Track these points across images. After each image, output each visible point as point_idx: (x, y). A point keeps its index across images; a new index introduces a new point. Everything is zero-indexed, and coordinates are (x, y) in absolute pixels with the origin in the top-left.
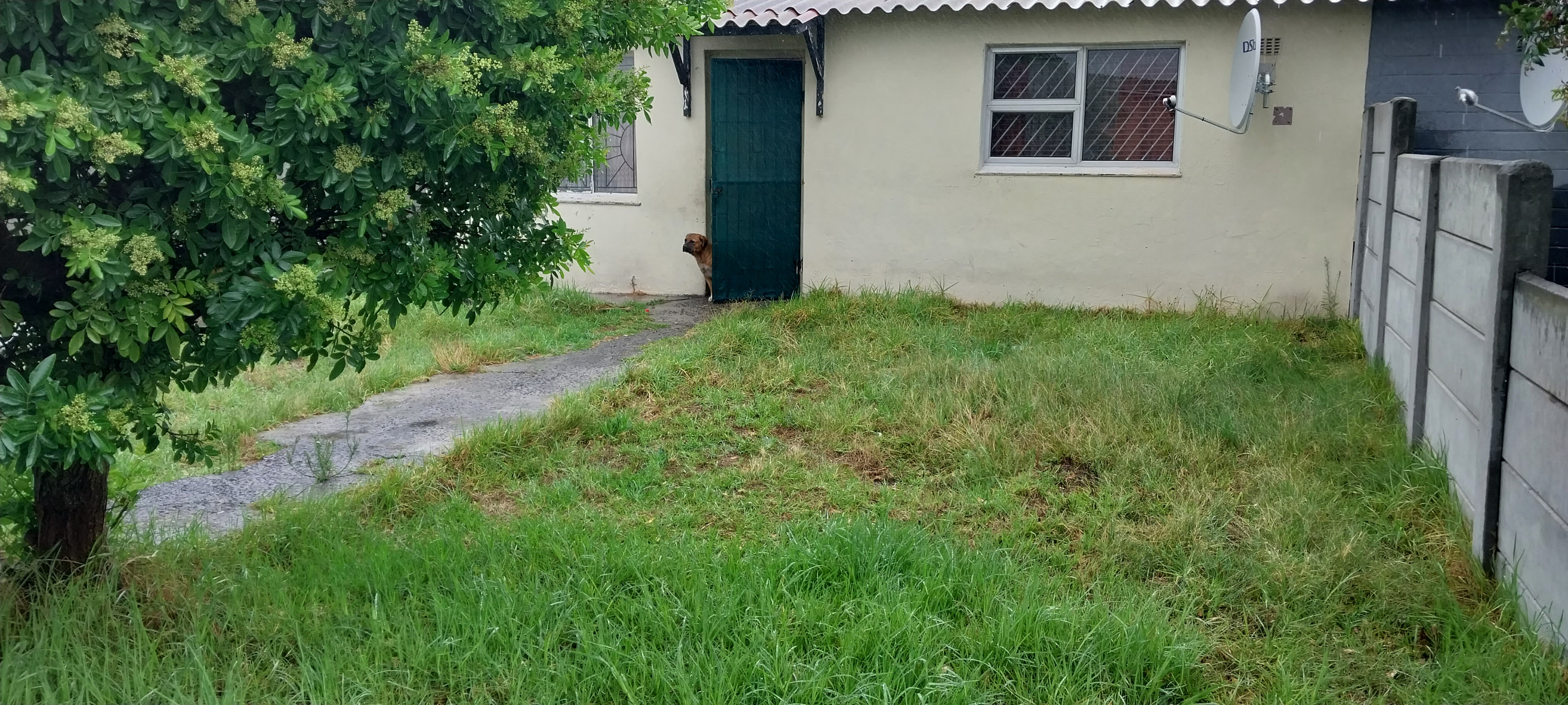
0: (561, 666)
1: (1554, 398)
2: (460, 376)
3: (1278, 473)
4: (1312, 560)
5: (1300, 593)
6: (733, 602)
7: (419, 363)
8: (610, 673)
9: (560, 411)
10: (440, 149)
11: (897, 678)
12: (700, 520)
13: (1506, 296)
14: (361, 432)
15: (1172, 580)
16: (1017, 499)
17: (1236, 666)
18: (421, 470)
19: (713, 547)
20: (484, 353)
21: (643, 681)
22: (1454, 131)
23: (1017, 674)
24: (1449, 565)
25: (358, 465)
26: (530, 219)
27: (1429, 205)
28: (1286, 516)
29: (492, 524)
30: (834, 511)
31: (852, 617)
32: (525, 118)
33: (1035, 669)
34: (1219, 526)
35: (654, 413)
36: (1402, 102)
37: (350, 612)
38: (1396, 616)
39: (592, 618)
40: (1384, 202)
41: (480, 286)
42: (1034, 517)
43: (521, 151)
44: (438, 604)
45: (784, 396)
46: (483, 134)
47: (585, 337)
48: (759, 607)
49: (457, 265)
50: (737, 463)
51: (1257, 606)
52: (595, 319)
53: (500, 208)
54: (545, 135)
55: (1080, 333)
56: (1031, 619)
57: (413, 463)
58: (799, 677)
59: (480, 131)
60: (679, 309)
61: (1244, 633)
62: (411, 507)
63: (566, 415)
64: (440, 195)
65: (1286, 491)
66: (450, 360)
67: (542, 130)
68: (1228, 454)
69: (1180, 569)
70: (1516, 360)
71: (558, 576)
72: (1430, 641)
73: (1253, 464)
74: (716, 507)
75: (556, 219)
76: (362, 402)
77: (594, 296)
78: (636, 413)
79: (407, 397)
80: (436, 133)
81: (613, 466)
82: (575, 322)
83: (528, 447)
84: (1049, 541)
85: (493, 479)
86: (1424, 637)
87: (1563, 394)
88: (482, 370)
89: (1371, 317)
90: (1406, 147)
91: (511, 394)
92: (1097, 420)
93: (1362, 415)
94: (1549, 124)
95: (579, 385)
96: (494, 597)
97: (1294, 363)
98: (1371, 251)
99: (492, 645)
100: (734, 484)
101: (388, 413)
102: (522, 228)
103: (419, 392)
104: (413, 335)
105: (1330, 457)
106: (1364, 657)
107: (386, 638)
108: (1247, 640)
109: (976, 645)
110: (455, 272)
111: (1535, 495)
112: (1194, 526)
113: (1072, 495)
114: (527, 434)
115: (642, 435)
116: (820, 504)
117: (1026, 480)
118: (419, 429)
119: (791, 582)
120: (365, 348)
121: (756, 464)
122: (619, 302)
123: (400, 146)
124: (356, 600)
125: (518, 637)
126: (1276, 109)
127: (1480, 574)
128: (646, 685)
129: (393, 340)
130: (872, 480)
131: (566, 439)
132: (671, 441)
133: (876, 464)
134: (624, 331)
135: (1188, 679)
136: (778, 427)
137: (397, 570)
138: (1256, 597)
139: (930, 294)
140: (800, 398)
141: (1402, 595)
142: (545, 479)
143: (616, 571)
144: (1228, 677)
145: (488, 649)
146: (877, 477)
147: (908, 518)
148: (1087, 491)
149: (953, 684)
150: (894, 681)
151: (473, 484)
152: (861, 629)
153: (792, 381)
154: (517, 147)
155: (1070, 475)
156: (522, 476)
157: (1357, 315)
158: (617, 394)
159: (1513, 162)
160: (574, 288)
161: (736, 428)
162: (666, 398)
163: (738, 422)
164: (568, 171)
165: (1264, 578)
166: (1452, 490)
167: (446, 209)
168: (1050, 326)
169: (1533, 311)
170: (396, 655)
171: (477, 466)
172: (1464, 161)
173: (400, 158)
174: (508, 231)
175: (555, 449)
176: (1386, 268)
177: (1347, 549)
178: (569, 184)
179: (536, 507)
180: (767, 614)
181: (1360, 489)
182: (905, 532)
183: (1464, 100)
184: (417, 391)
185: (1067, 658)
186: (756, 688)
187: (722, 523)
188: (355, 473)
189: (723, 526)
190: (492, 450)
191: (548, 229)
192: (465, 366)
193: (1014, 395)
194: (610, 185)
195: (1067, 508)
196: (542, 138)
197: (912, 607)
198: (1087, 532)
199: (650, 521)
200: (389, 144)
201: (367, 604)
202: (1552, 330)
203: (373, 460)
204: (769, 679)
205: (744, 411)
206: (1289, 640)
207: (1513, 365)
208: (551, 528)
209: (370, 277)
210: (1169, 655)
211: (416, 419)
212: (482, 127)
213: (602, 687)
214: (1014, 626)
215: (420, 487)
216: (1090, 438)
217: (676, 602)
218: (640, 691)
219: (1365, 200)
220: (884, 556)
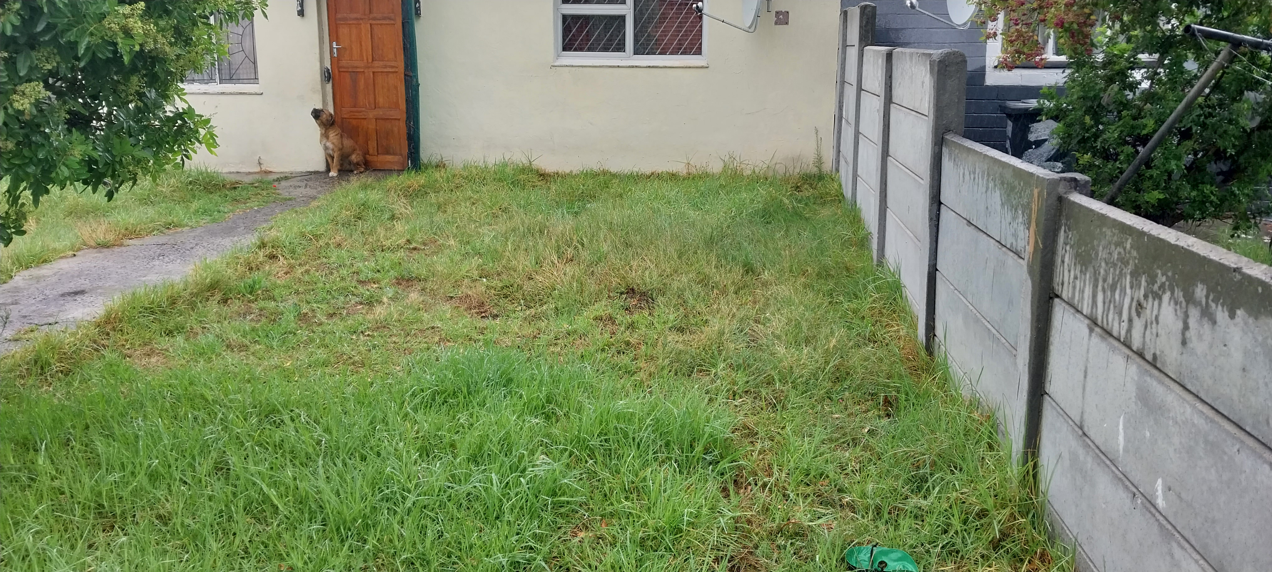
0: (218, 487)
1: (969, 223)
2: (105, 250)
3: (784, 290)
4: (809, 352)
5: (802, 376)
6: (365, 424)
7: (64, 241)
8: (261, 489)
9: (200, 275)
10: (73, 45)
11: (504, 469)
12: (332, 360)
13: (937, 150)
14: (13, 304)
15: (709, 375)
16: (594, 323)
17: (757, 434)
18: (73, 334)
19: (345, 381)
20: (126, 229)
21: (291, 493)
22: (902, 29)
23: (597, 454)
24: (903, 348)
25: (13, 333)
26: (160, 107)
27: (886, 84)
28: (790, 320)
29: (146, 376)
30: (448, 344)
31: (466, 426)
32: (151, 17)
33: (610, 450)
34: (742, 331)
35: (286, 273)
36: (866, 7)
37: (15, 461)
38: (868, 389)
39: (242, 446)
40: (855, 84)
41: (118, 167)
42: (607, 336)
43: (150, 46)
44: (100, 446)
45: (401, 254)
46: (113, 31)
47: (219, 212)
48: (387, 424)
49: (95, 149)
50: (364, 312)
51: (771, 389)
52: (227, 195)
53: (131, 98)
54: (172, 32)
55: (638, 193)
56: (606, 413)
57: (66, 328)
58: (423, 476)
59: (110, 28)
60: (303, 184)
61: (762, 409)
62: (67, 366)
63: (206, 279)
64: (74, 88)
65: (789, 302)
66: (94, 236)
67: (169, 27)
68: (748, 278)
69: (714, 366)
70: (945, 197)
71: (209, 414)
72: (891, 404)
73: (765, 284)
74: (346, 348)
75: (186, 106)
76: (11, 277)
77: (225, 175)
78: (269, 274)
79: (56, 270)
80: (68, 30)
81: (252, 320)
82: (209, 199)
83: (173, 308)
84: (619, 353)
85: (143, 338)
86: (887, 402)
87: (975, 219)
88: (125, 244)
89: (847, 171)
90: (870, 42)
91: (154, 263)
92: (653, 258)
93: (843, 244)
94: (965, 24)
95: (215, 253)
96: (152, 436)
97: (794, 207)
98: (847, 121)
99: (154, 477)
100: (360, 329)
101: (37, 286)
102: (154, 115)
103: (67, 266)
104: (57, 216)
105: (819, 275)
106: (847, 420)
107: (52, 479)
108: (764, 414)
109: (565, 436)
110: (95, 155)
111: (958, 293)
112: (724, 333)
113: (636, 317)
114: (171, 297)
115: (276, 292)
116: (437, 339)
117: (601, 308)
118: (69, 298)
119: (413, 404)
120: (12, 226)
121: (379, 311)
122: (247, 179)
123: (33, 44)
124: (20, 450)
125: (177, 467)
126: (777, 13)
127: (923, 353)
128: (294, 496)
129: (38, 221)
130: (479, 317)
131: (208, 300)
132: (303, 296)
133: (482, 304)
134: (254, 204)
135: (723, 446)
136: (397, 279)
137: (57, 422)
138: (770, 382)
139: (521, 165)
140: (415, 255)
141: (871, 373)
142: (191, 334)
143: (261, 407)
144: (752, 442)
145: (150, 480)
146: (483, 314)
147: (510, 344)
148: (646, 313)
149: (547, 467)
150: (501, 471)
151: (125, 343)
152: (474, 433)
153: (408, 241)
154: (146, 43)
155: (634, 302)
156: (170, 333)
157: (837, 170)
158: (251, 259)
159: (940, 51)
160: (206, 169)
161: (360, 282)
162: (296, 260)
163: (362, 277)
164: (194, 64)
165: (775, 368)
166: (904, 295)
167: (80, 100)
168: (615, 187)
169: (954, 160)
170: (63, 493)
171: (126, 327)
172: (907, 50)
173: (34, 54)
174: (142, 118)
175: (198, 309)
176: (857, 134)
177: (834, 342)
178: (196, 77)
179: (184, 359)
180: (395, 430)
181: (841, 298)
182: (508, 356)
183: (909, 5)
184: (65, 265)
185: (634, 439)
186: (388, 489)
187: (352, 361)
188: (10, 340)
189: (353, 364)
190: (140, 312)
191: (179, 116)
192: (109, 241)
193: (591, 241)
194: (234, 78)
195: (632, 326)
196: (169, 34)
197: (514, 412)
198: (647, 344)
199: (288, 364)
200: (22, 41)
201: (32, 452)
202: (967, 173)
203: (27, 327)
204: (399, 481)
205: (366, 267)
206: (794, 412)
207: (942, 201)
208: (199, 375)
209: (12, 161)
210: (708, 430)
211: (67, 290)
212: (112, 25)
213: (255, 501)
214: (593, 418)
215: (74, 348)
216: (647, 273)
217: (316, 428)
218: (289, 501)
219: (843, 82)
220: (491, 376)
